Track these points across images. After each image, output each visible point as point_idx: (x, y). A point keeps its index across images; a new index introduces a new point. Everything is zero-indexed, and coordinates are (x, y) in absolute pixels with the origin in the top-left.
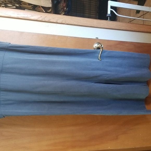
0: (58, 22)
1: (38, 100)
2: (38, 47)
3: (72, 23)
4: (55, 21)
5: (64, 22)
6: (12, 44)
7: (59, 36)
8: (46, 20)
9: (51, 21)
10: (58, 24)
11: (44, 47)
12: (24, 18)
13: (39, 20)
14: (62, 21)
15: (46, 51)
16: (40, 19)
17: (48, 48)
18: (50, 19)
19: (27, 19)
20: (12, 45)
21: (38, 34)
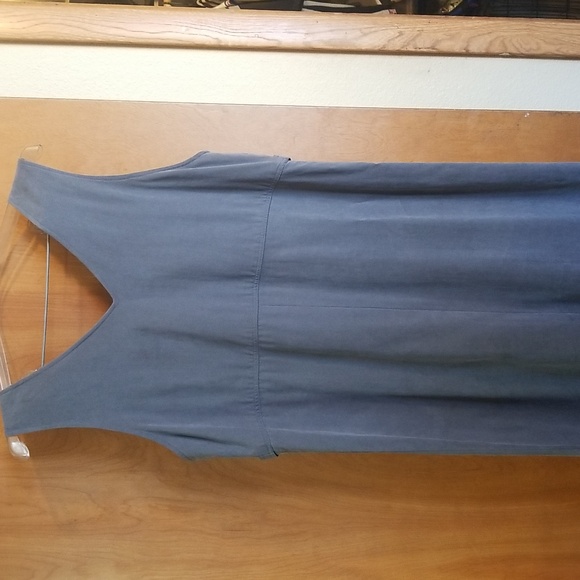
0: (473, 49)
1: (403, 391)
2: (398, 167)
3: (533, 48)
4: (457, 49)
5: (495, 49)
6: (298, 163)
7: (484, 115)
8: (423, 44)
9: (444, 46)
10: (469, 58)
11: (426, 165)
12: (331, 48)
13: (390, 48)
14: (491, 43)
15: (433, 181)
16: (397, 45)
17: (439, 167)
18: (438, 41)
19: (344, 48)
20: (299, 166)
21: (396, 114)
